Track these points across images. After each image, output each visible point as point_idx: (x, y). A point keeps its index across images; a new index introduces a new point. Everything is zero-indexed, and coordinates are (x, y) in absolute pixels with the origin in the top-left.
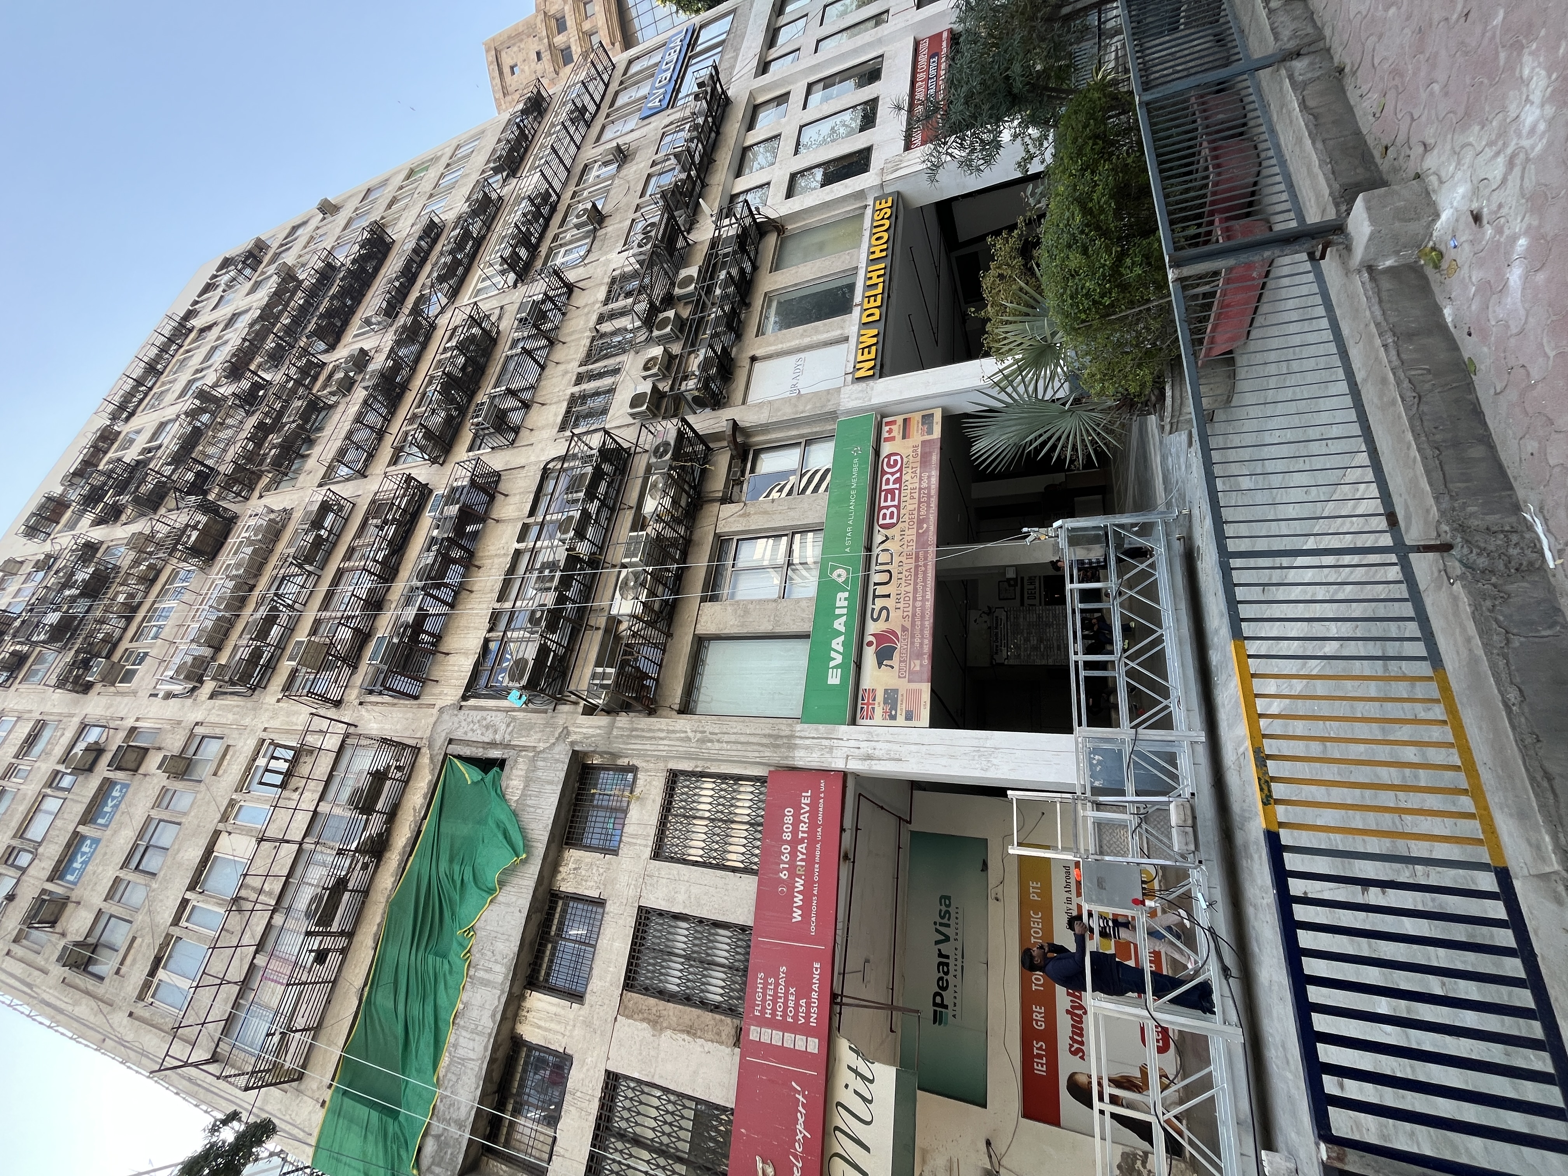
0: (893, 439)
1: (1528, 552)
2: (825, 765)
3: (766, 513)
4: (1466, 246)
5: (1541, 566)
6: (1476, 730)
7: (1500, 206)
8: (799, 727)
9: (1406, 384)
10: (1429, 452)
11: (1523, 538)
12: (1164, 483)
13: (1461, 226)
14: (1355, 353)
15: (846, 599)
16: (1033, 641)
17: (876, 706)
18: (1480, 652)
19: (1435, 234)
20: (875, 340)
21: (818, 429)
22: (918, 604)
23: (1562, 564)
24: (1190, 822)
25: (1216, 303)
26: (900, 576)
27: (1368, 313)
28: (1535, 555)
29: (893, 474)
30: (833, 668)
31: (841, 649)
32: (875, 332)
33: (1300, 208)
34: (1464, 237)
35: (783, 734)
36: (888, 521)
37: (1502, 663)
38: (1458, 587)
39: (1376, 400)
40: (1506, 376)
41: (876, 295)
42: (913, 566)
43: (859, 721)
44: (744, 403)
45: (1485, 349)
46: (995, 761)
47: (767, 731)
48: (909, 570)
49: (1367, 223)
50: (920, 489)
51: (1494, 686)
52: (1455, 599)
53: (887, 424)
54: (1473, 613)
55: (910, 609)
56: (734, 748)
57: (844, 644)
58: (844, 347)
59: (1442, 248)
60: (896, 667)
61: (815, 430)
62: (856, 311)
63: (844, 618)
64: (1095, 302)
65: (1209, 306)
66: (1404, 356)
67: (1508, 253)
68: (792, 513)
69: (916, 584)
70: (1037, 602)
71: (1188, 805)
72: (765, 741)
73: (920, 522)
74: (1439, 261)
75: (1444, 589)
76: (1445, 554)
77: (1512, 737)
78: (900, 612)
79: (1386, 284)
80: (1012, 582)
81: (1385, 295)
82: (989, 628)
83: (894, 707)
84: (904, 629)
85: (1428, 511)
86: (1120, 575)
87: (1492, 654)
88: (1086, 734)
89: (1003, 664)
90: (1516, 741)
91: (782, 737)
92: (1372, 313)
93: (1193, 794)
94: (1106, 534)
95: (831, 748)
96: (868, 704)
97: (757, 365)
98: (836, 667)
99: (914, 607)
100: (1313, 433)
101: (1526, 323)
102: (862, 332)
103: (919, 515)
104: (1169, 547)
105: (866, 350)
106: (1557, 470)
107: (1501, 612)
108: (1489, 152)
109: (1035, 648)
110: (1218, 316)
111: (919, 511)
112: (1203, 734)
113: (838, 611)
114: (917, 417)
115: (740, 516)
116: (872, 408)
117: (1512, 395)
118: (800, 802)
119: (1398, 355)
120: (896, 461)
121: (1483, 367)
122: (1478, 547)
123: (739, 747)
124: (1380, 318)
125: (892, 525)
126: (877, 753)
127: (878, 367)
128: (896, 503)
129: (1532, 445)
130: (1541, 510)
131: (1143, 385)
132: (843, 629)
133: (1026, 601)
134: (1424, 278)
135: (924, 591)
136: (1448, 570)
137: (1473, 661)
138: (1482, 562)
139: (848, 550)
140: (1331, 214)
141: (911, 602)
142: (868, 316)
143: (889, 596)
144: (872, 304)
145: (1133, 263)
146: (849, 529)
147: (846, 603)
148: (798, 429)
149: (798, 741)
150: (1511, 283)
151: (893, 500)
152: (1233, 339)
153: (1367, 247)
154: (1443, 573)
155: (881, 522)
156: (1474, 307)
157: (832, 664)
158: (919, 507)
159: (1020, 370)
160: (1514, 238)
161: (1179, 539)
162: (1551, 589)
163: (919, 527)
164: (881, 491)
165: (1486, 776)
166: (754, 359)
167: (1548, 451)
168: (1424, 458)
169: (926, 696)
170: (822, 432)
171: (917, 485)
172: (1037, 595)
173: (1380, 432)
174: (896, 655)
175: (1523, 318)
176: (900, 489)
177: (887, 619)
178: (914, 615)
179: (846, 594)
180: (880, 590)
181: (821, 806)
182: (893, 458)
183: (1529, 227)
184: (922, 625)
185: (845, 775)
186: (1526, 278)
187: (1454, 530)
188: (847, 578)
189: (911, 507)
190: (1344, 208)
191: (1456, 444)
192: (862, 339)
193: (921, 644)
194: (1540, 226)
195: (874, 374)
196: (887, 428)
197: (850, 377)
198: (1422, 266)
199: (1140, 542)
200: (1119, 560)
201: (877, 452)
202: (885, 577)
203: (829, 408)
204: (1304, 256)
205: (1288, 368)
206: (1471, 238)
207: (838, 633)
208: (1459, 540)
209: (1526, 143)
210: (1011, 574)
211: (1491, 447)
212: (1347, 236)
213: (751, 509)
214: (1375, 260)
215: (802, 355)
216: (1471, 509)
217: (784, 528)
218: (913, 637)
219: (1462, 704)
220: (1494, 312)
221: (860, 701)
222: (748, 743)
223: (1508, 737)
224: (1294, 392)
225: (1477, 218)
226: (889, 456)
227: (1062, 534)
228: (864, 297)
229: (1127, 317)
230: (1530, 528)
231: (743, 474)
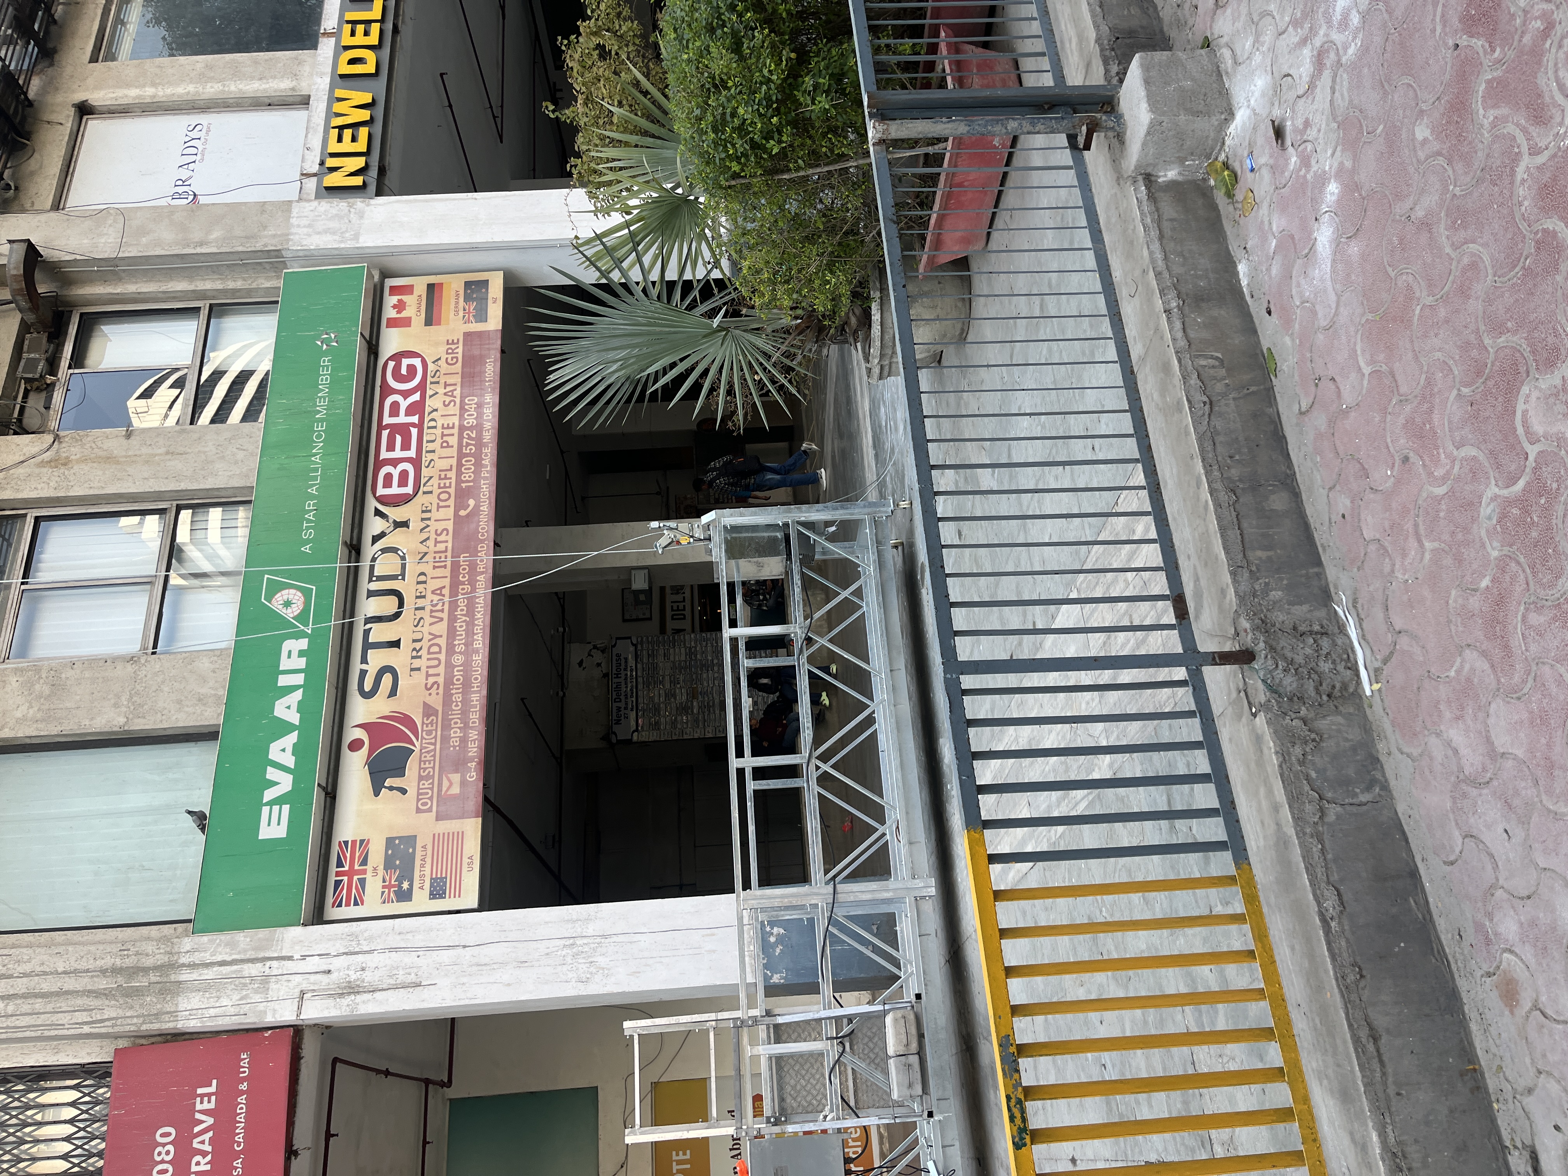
0: (406, 323)
1: (1341, 667)
2: (251, 1020)
3: (109, 459)
4: (1265, 173)
5: (1356, 690)
6: (1287, 951)
7: (1307, 124)
8: (188, 943)
9: (1194, 381)
10: (1223, 496)
11: (1335, 644)
12: (875, 447)
13: (1260, 141)
14: (1129, 310)
15: (301, 654)
16: (682, 697)
17: (369, 876)
18: (1290, 831)
19: (1228, 142)
20: (365, 115)
21: (239, 284)
22: (458, 659)
23: (1379, 690)
24: (914, 1046)
25: (942, 178)
26: (421, 603)
27: (1146, 253)
28: (1349, 672)
29: (406, 394)
30: (271, 803)
31: (289, 760)
32: (367, 98)
33: (1057, 54)
34: (1263, 159)
35: (149, 962)
36: (395, 490)
37: (1316, 848)
38: (1261, 720)
39: (1156, 396)
40: (1313, 388)
41: (368, 22)
42: (447, 582)
43: (333, 912)
44: (57, 205)
45: (1287, 339)
46: (602, 961)
47: (108, 962)
48: (436, 592)
49: (1144, 106)
50: (462, 428)
51: (1309, 888)
52: (1258, 740)
53: (394, 290)
54: (1280, 766)
55: (441, 670)
56: (26, 1008)
57: (296, 750)
58: (298, 116)
59: (1237, 166)
60: (412, 792)
61: (231, 285)
62: (327, 47)
63: (298, 695)
64: (754, 145)
65: (933, 179)
66: (1192, 334)
67: (1316, 201)
68: (176, 464)
69: (452, 619)
70: (686, 624)
71: (912, 1017)
72: (103, 984)
73: (462, 495)
74: (1233, 186)
75: (1244, 720)
76: (1245, 667)
77: (1332, 973)
78: (419, 677)
79: (1169, 210)
80: (642, 597)
81: (1166, 225)
82: (606, 675)
83: (407, 873)
84: (428, 710)
85: (1223, 592)
86: (809, 608)
87: (1305, 834)
88: (754, 903)
89: (629, 742)
90: (1337, 980)
91: (145, 970)
92: (1151, 253)
93: (918, 996)
94: (787, 538)
95: (265, 979)
96: (350, 874)
97: (94, 126)
98: (279, 801)
99: (449, 666)
100: (1076, 425)
101: (1336, 314)
102: (339, 93)
103: (459, 481)
104: (881, 564)
105: (348, 134)
106: (1372, 547)
107: (1313, 763)
108: (1293, 37)
109: (685, 709)
110: (948, 196)
111: (459, 473)
112: (933, 881)
113: (283, 681)
114: (454, 286)
115: (42, 464)
116: (361, 255)
117: (1319, 420)
118: (193, 1110)
119: (1184, 330)
120: (412, 369)
121: (1285, 368)
122: (1285, 658)
123: (39, 1004)
124: (1160, 263)
125: (405, 499)
126: (369, 977)
127: (374, 172)
128: (412, 453)
129: (1343, 503)
130: (1355, 602)
131: (835, 299)
132: (294, 718)
133: (670, 625)
134: (1213, 207)
135: (470, 633)
136: (1249, 691)
137: (1282, 843)
138: (1289, 683)
139: (306, 549)
140: (1097, 78)
141: (442, 657)
142: (352, 61)
143: (396, 644)
144: (360, 39)
145: (816, 86)
146: (310, 505)
147: (302, 663)
148: (191, 279)
149: (185, 976)
150: (1319, 247)
151: (406, 446)
152: (967, 241)
153: (1144, 144)
154: (1242, 694)
155: (381, 491)
156: (1274, 271)
157: (269, 795)
158: (460, 465)
159: (634, 240)
160: (1322, 181)
161: (896, 547)
162: (1366, 727)
163: (460, 503)
164: (381, 427)
165: (1301, 1025)
166: (84, 110)
167: (1363, 517)
168: (1218, 505)
169: (472, 846)
170: (249, 292)
171: (456, 420)
172: (688, 612)
173: (1162, 449)
174: (412, 766)
175: (1334, 306)
176: (420, 426)
177: (393, 693)
178: (449, 682)
179: (303, 644)
180: (380, 633)
181: (242, 1110)
182: (405, 362)
183: (1341, 169)
184: (466, 702)
185: (297, 1032)
186: (1338, 246)
187: (1255, 628)
188: (305, 611)
189: (444, 464)
190: (1114, 69)
191: (1255, 486)
192: (338, 107)
193: (464, 740)
194: (1354, 171)
195: (365, 184)
196: (394, 300)
197: (311, 184)
198: (1212, 188)
199: (838, 550)
200: (808, 584)
201: (373, 348)
202: (388, 605)
203: (266, 241)
204: (1062, 139)
205: (1042, 308)
206: (1271, 162)
207: (285, 728)
208: (1262, 645)
209: (1337, 37)
210: (639, 583)
211: (1296, 495)
212: (1119, 117)
213: (70, 448)
214: (1155, 166)
215: (204, 119)
216: (1276, 595)
217: (159, 496)
218: (446, 726)
219: (1269, 905)
220: (1299, 285)
221: (333, 868)
222: (61, 994)
223: (1326, 971)
224: (1050, 350)
225: (1279, 133)
226: (397, 357)
227: (718, 538)
228: (342, 21)
229: (806, 179)
230: (1342, 629)
231: (53, 366)
